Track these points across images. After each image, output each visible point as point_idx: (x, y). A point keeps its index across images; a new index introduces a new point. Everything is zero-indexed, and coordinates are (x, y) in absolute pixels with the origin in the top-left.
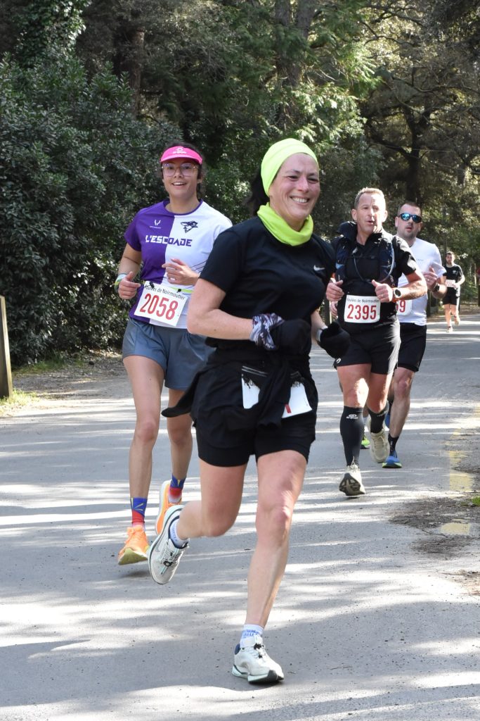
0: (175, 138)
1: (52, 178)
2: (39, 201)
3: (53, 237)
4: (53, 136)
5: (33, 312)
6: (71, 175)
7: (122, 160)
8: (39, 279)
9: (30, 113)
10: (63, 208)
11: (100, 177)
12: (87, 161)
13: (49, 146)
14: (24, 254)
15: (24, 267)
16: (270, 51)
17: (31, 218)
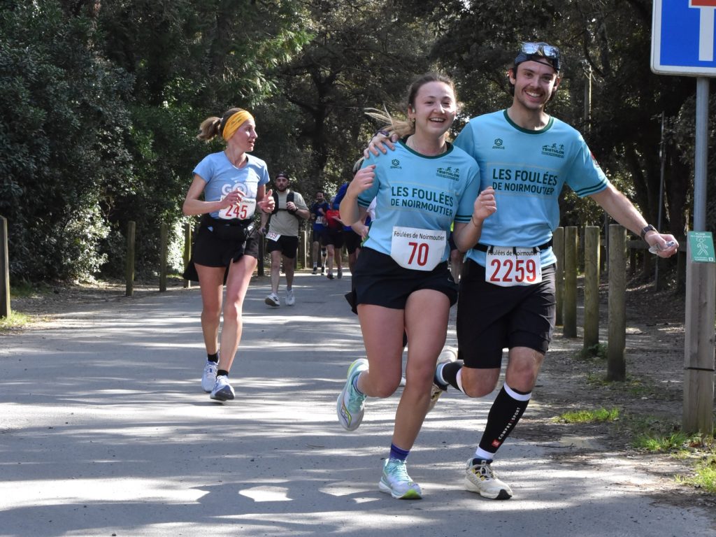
0: (130, 83)
1: (33, 111)
2: (19, 133)
3: (31, 168)
4: (34, 71)
6: (48, 109)
8: (16, 208)
9: (12, 50)
10: (40, 140)
11: (75, 114)
12: (64, 96)
13: (29, 81)
14: (3, 182)
15: (3, 196)
16: (214, 6)
17: (11, 148)
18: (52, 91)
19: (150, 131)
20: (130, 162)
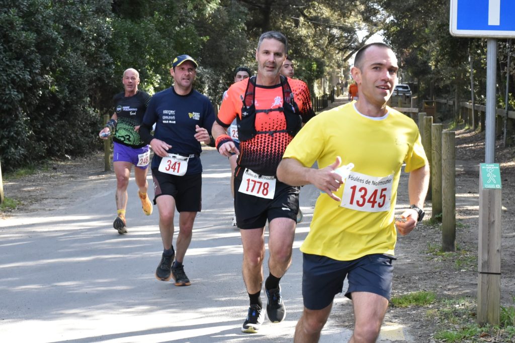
1: (25, 35)
2: (15, 52)
3: (27, 78)
4: (25, 3)
5: (12, 133)
6: (38, 32)
7: (75, 21)
8: (17, 109)
10: (33, 56)
11: (59, 34)
12: (50, 22)
13: (22, 12)
14: (5, 91)
15: (6, 101)
17: (10, 64)
18: (40, 17)
19: (126, 39)
20: (112, 63)
